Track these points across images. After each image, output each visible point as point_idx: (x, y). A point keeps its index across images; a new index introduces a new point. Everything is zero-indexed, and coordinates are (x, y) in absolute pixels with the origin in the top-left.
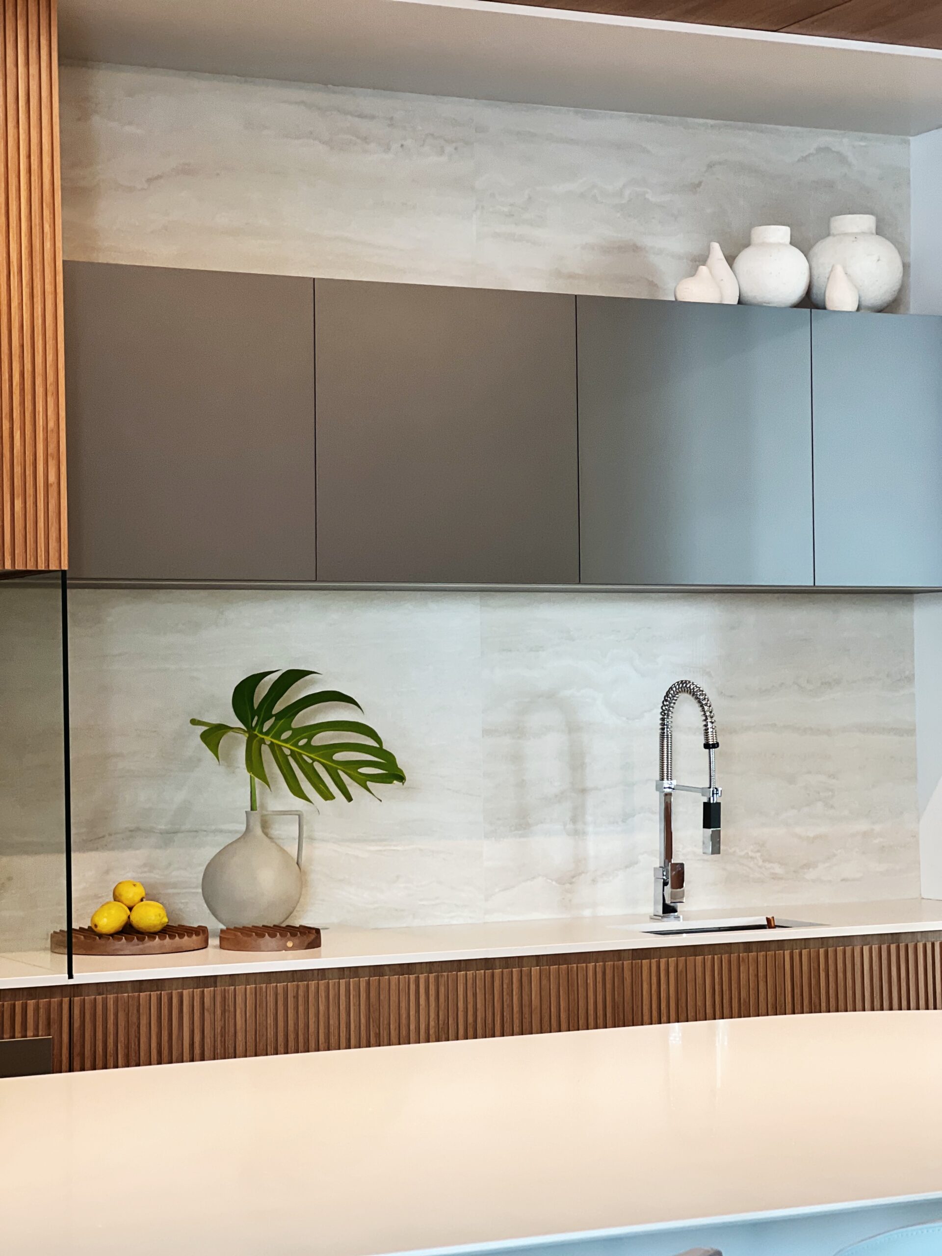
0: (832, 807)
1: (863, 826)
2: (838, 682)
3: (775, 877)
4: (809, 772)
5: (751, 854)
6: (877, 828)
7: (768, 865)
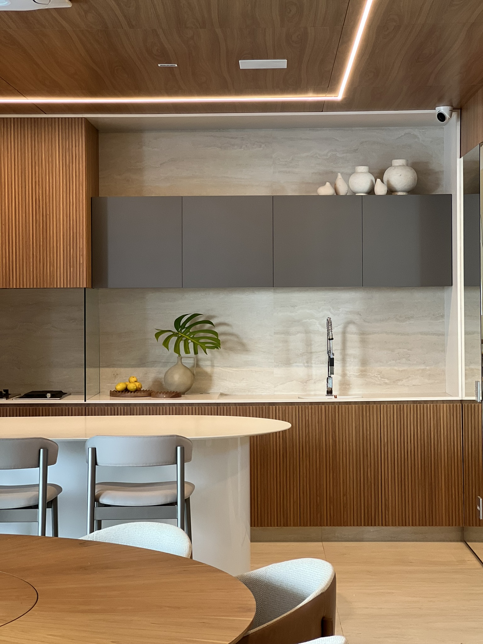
0: (409, 360)
1: (423, 367)
2: (412, 317)
3: (386, 384)
4: (400, 348)
5: (376, 375)
6: (428, 368)
7: (383, 379)
